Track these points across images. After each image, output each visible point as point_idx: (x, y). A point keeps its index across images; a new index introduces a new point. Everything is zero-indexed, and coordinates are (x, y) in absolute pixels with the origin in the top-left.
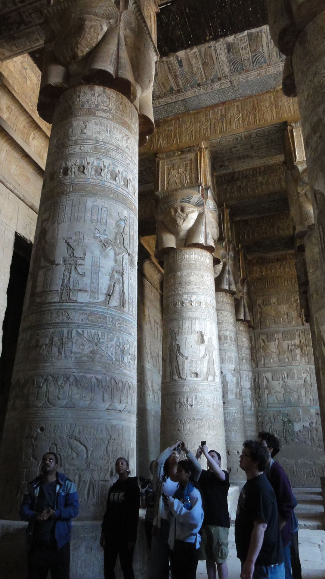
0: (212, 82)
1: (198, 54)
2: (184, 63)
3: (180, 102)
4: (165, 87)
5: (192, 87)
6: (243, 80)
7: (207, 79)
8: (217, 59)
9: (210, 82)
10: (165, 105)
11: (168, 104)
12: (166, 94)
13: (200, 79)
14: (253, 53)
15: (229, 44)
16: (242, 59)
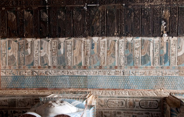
0: (110, 68)
1: (106, 43)
2: (95, 46)
3: (83, 77)
4: (76, 61)
5: (95, 67)
6: (132, 74)
7: (107, 65)
8: (118, 51)
9: (109, 67)
10: (71, 76)
11: (74, 76)
12: (75, 67)
13: (102, 62)
14: (143, 54)
15: (128, 43)
16: (135, 57)
